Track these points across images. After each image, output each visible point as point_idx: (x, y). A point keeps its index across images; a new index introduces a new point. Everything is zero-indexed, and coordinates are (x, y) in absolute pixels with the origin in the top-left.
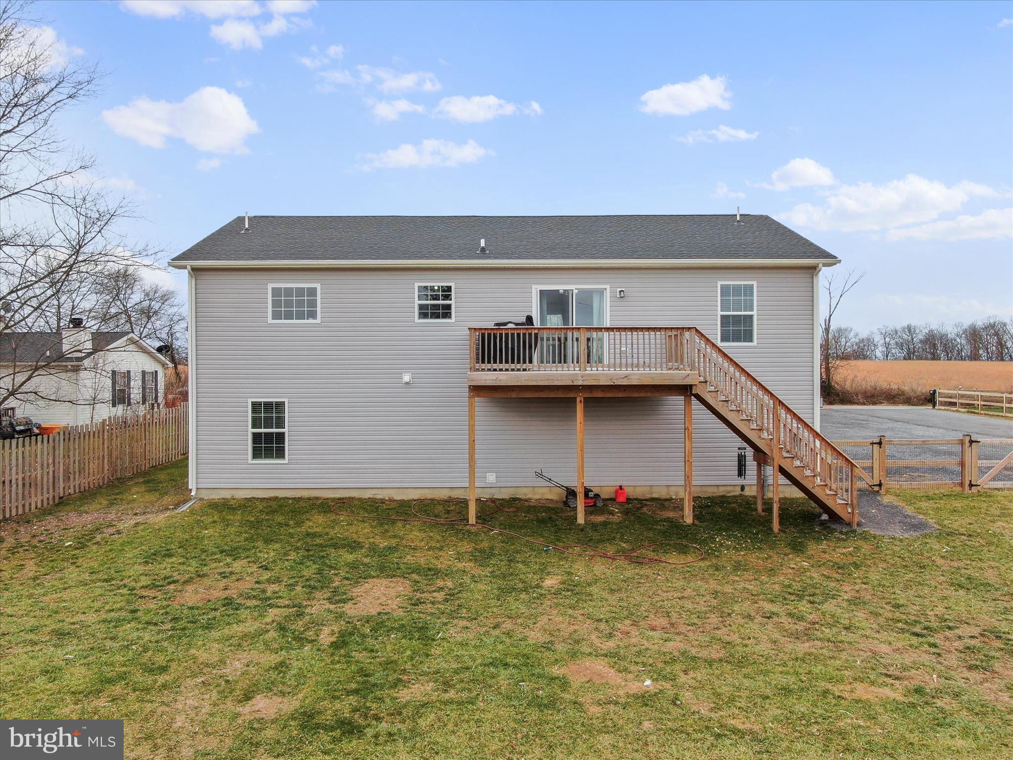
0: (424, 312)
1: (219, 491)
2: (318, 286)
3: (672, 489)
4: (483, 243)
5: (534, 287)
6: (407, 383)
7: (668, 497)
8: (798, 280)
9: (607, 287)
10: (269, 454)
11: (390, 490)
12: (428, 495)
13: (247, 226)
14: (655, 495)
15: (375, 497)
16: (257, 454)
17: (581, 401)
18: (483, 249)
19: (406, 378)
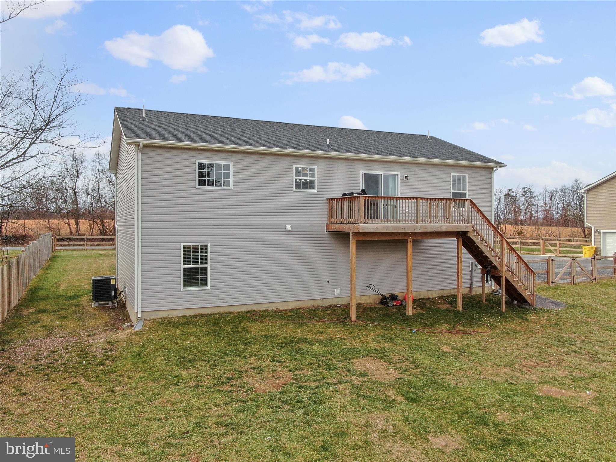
0: (299, 185)
1: (157, 313)
2: (231, 163)
3: (430, 292)
4: (328, 142)
5: (361, 171)
6: (289, 231)
7: (428, 297)
8: (484, 174)
9: (399, 174)
10: (195, 283)
11: (276, 303)
12: (300, 305)
13: (144, 115)
14: (422, 297)
15: (268, 309)
16: (187, 283)
17: (410, 242)
18: (328, 145)
19: (289, 228)
